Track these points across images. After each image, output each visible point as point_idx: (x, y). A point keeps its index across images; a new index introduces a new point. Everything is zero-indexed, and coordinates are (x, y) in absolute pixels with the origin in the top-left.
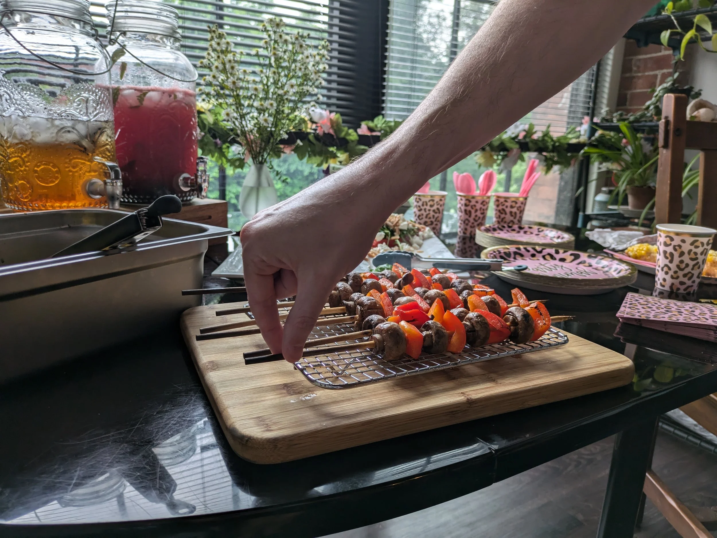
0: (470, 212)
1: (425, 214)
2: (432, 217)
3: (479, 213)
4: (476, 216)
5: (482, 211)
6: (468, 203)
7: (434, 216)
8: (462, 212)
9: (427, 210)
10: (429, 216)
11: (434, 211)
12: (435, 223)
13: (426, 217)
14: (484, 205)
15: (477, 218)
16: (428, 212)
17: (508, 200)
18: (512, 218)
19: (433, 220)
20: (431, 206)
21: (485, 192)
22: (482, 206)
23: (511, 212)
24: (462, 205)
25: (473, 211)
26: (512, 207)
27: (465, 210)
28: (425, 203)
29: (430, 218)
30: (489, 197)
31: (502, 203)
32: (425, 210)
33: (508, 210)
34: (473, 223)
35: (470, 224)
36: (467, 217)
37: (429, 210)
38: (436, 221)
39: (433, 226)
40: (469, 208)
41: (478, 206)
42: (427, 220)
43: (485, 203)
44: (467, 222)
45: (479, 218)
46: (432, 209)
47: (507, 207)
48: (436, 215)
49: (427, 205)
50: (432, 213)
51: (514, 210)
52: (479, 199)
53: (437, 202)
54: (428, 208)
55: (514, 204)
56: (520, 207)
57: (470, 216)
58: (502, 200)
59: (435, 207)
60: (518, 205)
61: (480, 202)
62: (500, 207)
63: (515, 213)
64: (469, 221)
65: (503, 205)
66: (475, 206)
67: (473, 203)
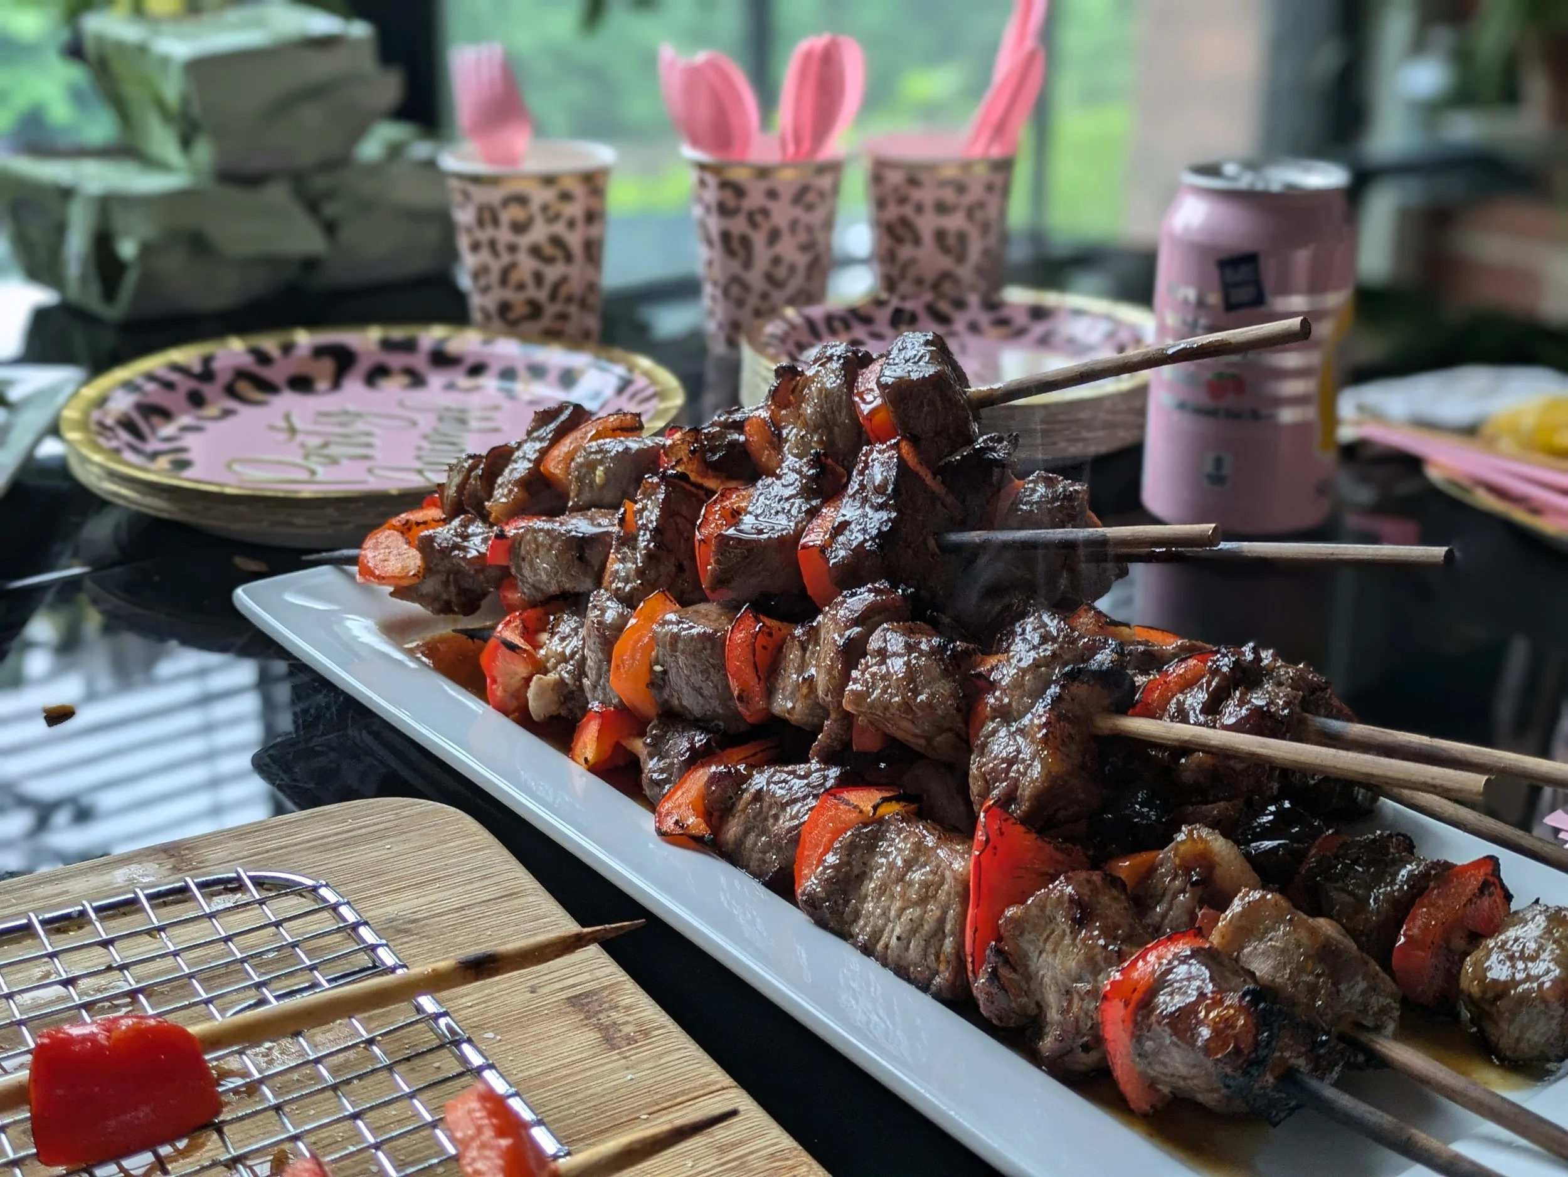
0: (745, 242)
1: (496, 266)
2: (528, 279)
3: (787, 248)
4: (776, 261)
5: (803, 237)
6: (731, 202)
7: (538, 278)
8: (710, 243)
9: (501, 247)
10: (514, 277)
11: (535, 251)
12: (551, 309)
13: (504, 280)
14: (810, 208)
15: (781, 272)
16: (506, 259)
17: (923, 176)
18: (946, 263)
19: (542, 295)
20: (519, 228)
21: (806, 145)
22: (798, 212)
23: (940, 236)
24: (708, 209)
25: (759, 239)
26: (942, 208)
27: (726, 236)
28: (487, 216)
29: (521, 287)
30: (834, 168)
31: (896, 189)
32: (493, 245)
33: (927, 224)
34: (765, 296)
35: (753, 301)
36: (735, 267)
37: (512, 248)
38: (553, 296)
39: (546, 321)
40: (739, 225)
41: (782, 213)
42: (509, 295)
43: (811, 197)
44: (735, 290)
45: (792, 269)
46: (525, 241)
47: (919, 208)
48: (553, 273)
49: (496, 222)
50: (527, 265)
51: (954, 222)
52: (788, 177)
53: (545, 208)
54: (504, 236)
55: (949, 195)
56: (981, 205)
57: (748, 264)
58: (895, 178)
59: (539, 233)
60: (968, 199)
61: (786, 195)
62: (893, 212)
63: (962, 237)
64: (746, 287)
65: (903, 200)
66: (765, 212)
67: (755, 198)
